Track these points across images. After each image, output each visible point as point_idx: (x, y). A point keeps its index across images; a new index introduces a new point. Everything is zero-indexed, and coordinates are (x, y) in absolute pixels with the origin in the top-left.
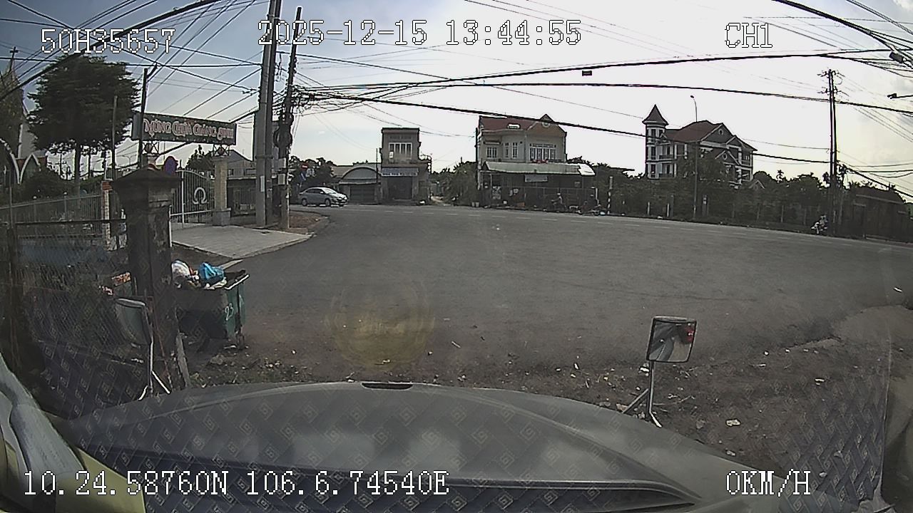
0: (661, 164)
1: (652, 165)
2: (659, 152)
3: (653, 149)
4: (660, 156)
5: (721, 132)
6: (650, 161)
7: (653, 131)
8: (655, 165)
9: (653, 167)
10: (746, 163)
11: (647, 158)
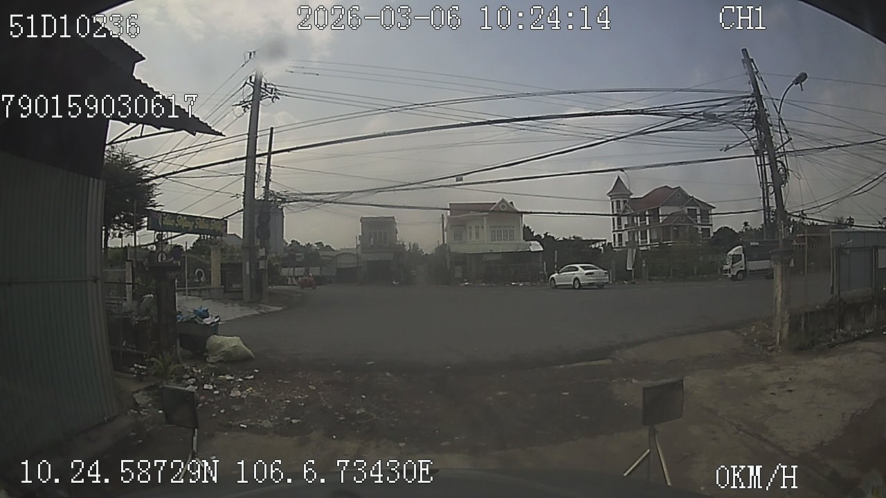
0: (626, 232)
1: (619, 235)
2: (625, 221)
3: (619, 220)
4: (626, 225)
5: (678, 196)
6: (617, 231)
7: (618, 202)
8: (621, 234)
9: (620, 236)
10: (706, 222)
11: (614, 228)
